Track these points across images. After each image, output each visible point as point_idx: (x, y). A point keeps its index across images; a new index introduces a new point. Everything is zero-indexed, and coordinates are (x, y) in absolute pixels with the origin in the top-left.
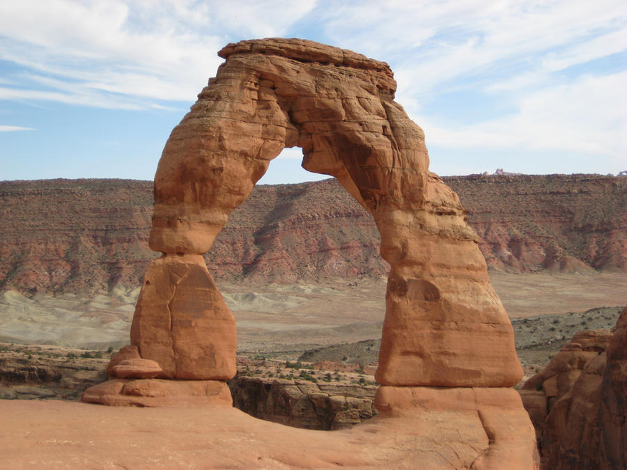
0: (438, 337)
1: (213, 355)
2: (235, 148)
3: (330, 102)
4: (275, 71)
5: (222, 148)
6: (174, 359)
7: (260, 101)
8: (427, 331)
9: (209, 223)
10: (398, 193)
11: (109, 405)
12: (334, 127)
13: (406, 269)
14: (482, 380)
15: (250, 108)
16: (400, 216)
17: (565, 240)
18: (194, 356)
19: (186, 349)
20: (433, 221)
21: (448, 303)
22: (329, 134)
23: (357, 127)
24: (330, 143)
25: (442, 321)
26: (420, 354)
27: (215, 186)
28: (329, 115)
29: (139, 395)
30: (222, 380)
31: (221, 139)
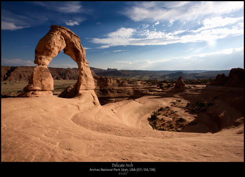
0: (87, 82)
1: (50, 86)
2: (57, 45)
3: (73, 41)
4: (64, 33)
5: (54, 44)
6: (42, 87)
7: (61, 37)
8: (85, 81)
9: (49, 60)
10: (82, 59)
11: (29, 97)
12: (73, 46)
13: (82, 71)
14: (91, 89)
15: (59, 38)
16: (82, 63)
17: (59, 76)
18: (46, 86)
19: (44, 84)
20: (86, 64)
21: (88, 77)
22: (72, 47)
23: (77, 47)
24: (72, 49)
25: (87, 80)
26: (84, 85)
27: (52, 52)
28: (73, 43)
29: (36, 94)
30: (51, 90)
31: (54, 43)
